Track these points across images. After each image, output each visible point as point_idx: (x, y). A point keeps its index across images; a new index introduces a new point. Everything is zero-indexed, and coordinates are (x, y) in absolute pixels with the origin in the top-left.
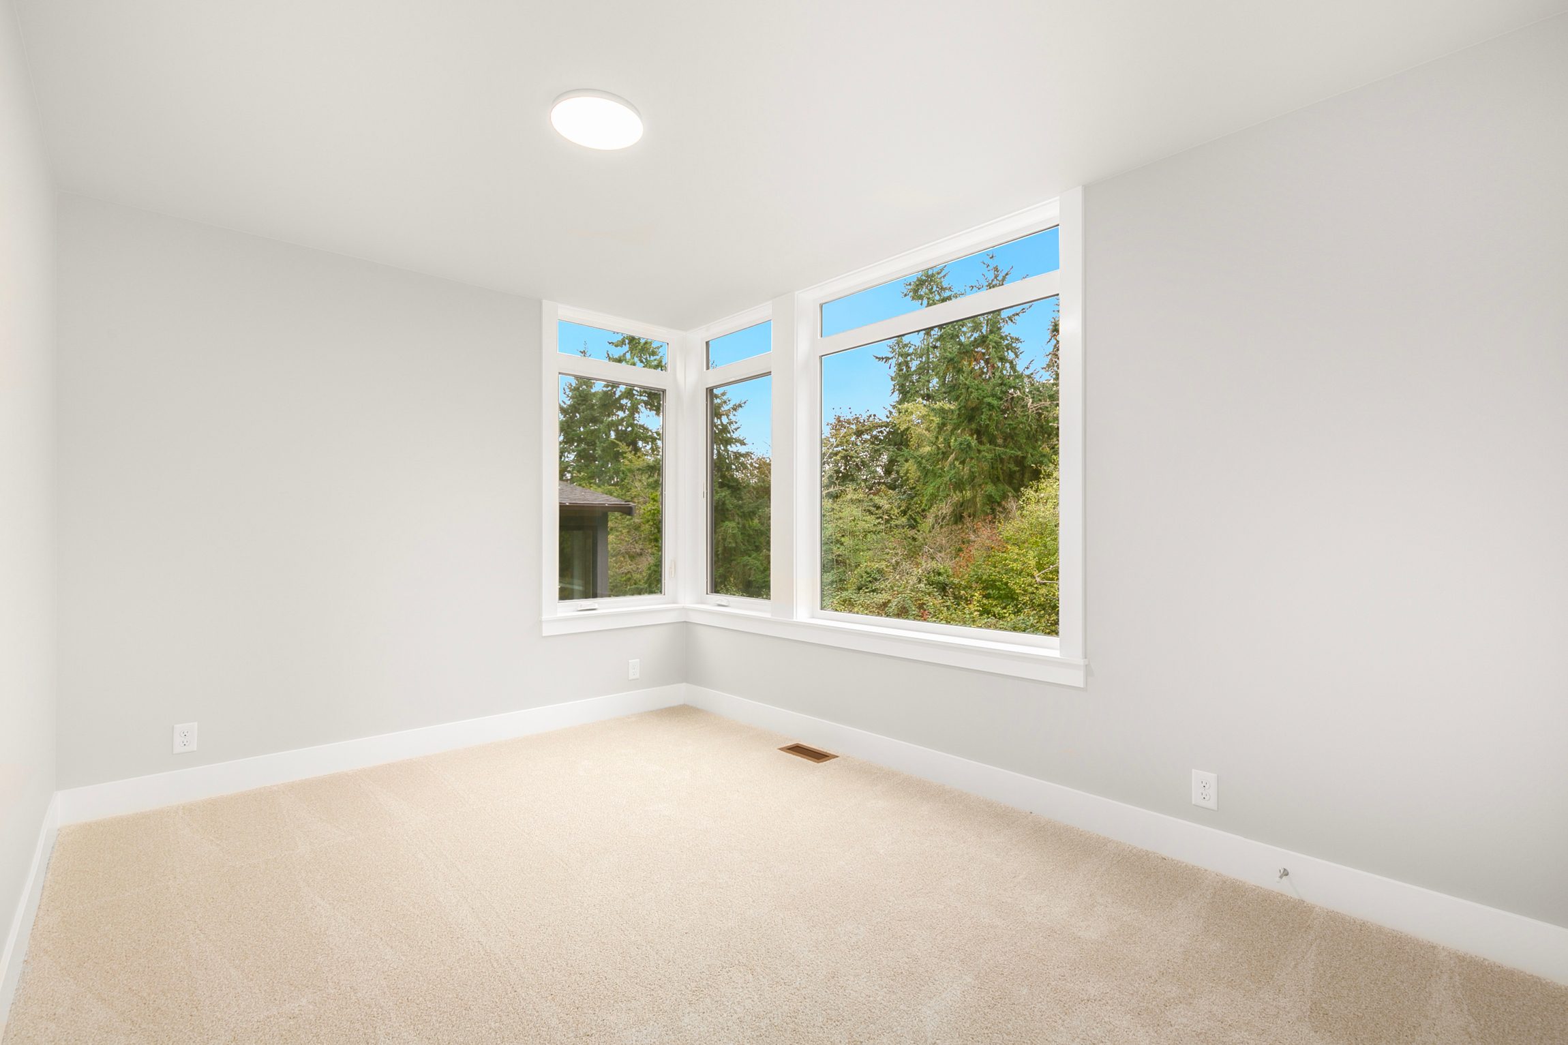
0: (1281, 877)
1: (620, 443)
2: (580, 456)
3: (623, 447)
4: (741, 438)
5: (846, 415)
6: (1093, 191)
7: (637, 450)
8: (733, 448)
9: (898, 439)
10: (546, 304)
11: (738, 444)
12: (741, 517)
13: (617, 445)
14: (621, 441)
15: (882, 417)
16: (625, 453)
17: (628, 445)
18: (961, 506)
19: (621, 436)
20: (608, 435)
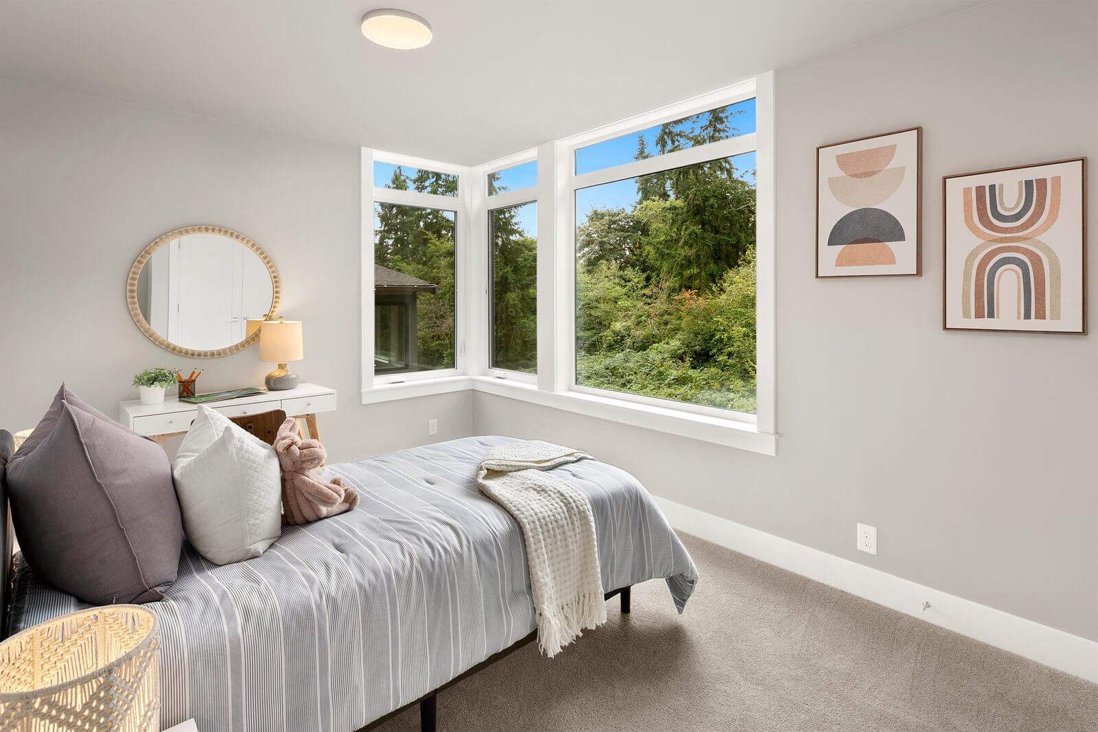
0: (924, 609)
1: (427, 232)
2: (397, 240)
3: (430, 234)
4: (520, 230)
5: (601, 210)
6: (781, 75)
7: (440, 236)
8: (513, 238)
9: (641, 228)
10: (364, 150)
11: (517, 235)
12: (521, 289)
13: (425, 234)
14: (428, 230)
15: (629, 211)
16: (431, 239)
17: (434, 233)
18: (689, 279)
19: (428, 226)
20: (418, 226)
